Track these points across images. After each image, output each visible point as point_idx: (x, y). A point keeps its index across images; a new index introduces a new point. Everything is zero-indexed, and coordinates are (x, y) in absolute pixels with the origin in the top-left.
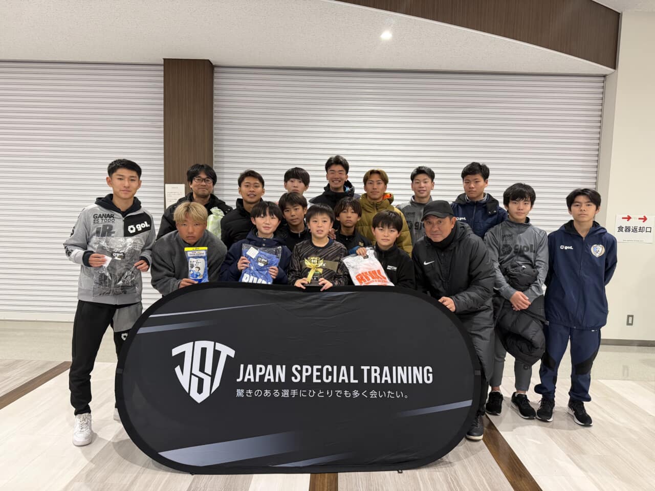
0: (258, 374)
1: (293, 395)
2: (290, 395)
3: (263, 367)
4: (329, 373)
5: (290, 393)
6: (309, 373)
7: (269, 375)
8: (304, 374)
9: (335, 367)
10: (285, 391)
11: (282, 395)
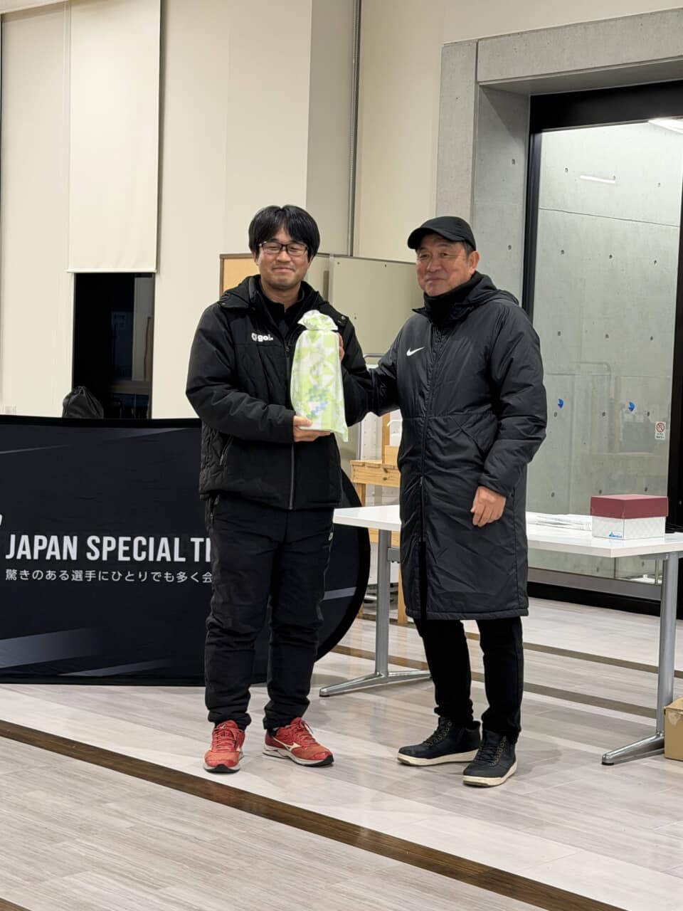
0: (37, 548)
1: (89, 578)
2: (84, 578)
3: (44, 539)
4: (143, 548)
5: (84, 575)
6: (113, 548)
7: (53, 550)
8: (106, 549)
9: (152, 540)
10: (76, 572)
11: (72, 577)
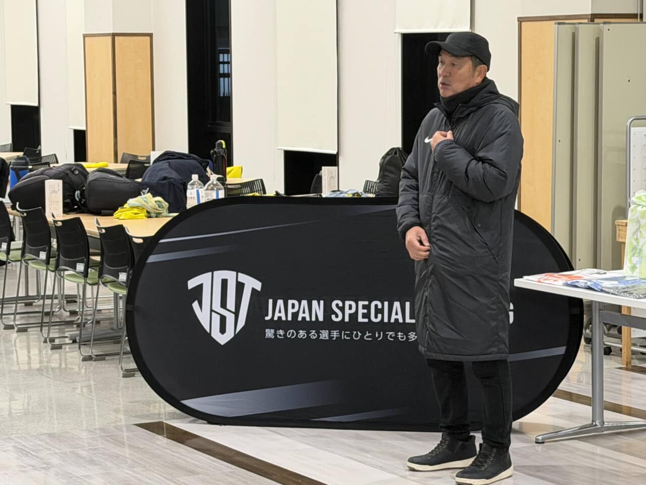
0: (290, 311)
1: (333, 337)
2: (329, 337)
3: (296, 303)
4: (379, 311)
5: (330, 334)
6: (353, 310)
7: (304, 312)
8: (348, 312)
9: (386, 304)
10: (323, 332)
11: (320, 337)
